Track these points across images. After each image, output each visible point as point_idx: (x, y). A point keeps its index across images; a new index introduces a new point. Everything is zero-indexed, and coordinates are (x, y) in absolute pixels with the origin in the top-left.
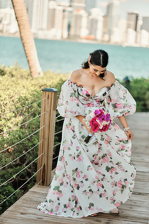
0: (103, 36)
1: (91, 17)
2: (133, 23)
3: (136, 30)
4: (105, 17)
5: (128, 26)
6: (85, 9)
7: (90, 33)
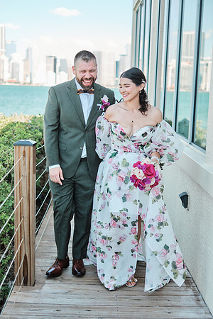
0: (25, 79)
1: (11, 61)
2: (52, 65)
3: (55, 71)
4: (26, 60)
5: (48, 69)
6: (6, 54)
7: (12, 78)
